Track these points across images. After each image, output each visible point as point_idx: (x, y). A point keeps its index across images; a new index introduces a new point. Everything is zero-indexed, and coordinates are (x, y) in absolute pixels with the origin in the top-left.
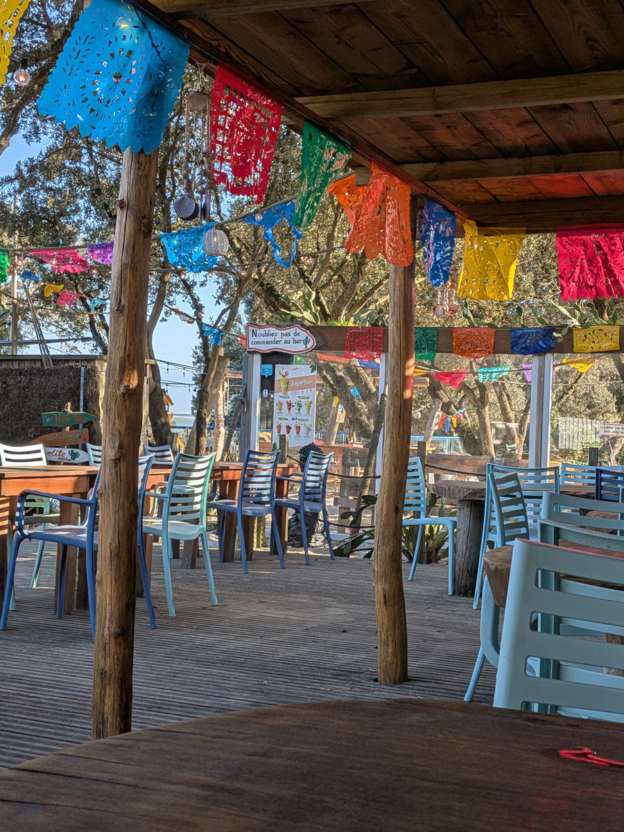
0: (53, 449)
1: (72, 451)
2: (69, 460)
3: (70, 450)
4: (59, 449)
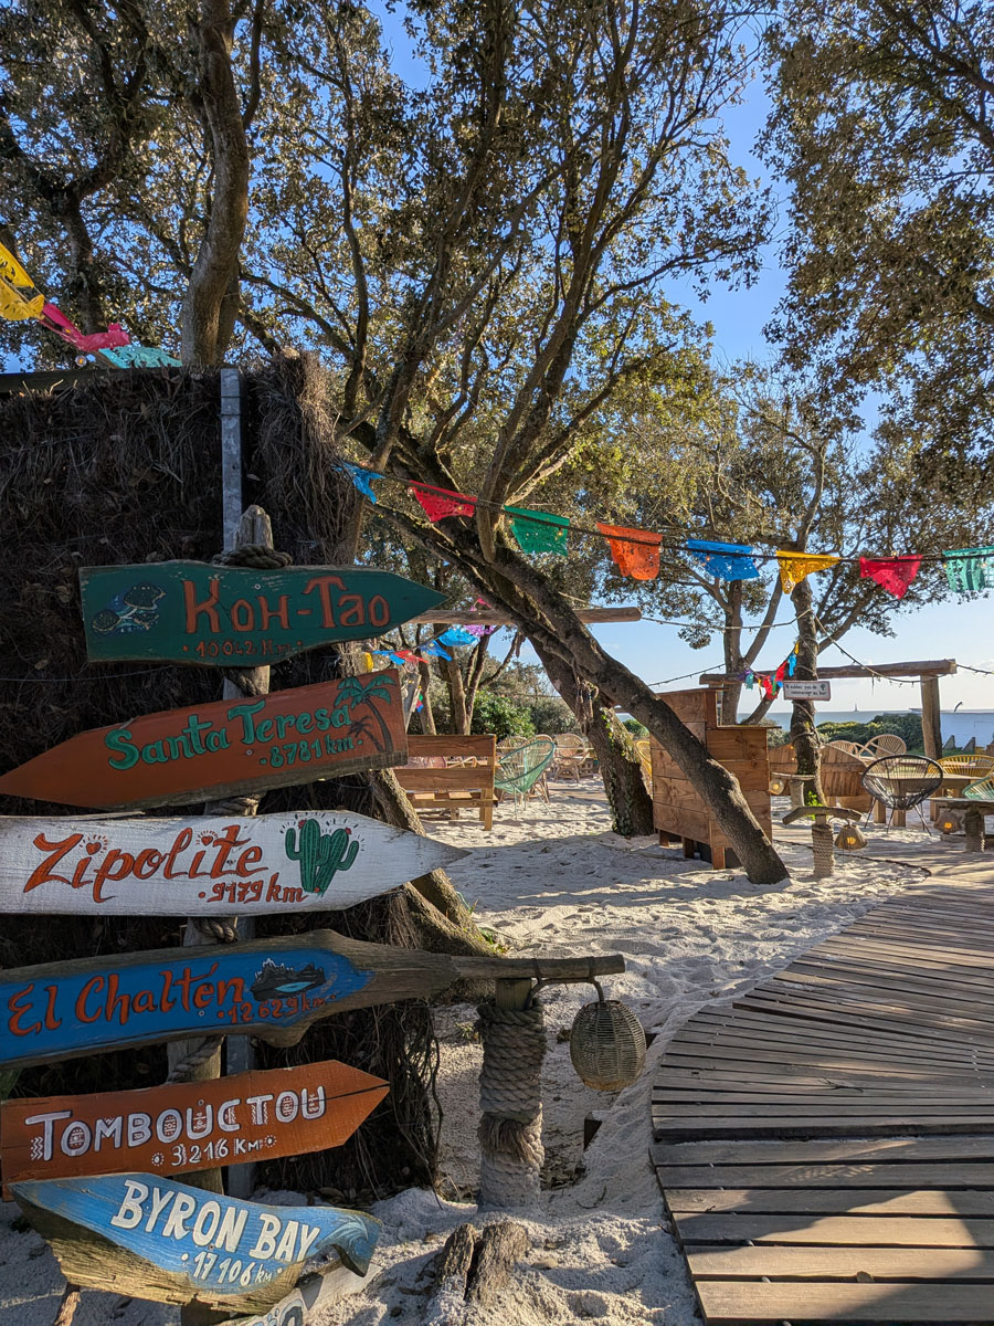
0: (176, 825)
1: (310, 828)
2: (293, 894)
3: (289, 820)
4: (216, 825)
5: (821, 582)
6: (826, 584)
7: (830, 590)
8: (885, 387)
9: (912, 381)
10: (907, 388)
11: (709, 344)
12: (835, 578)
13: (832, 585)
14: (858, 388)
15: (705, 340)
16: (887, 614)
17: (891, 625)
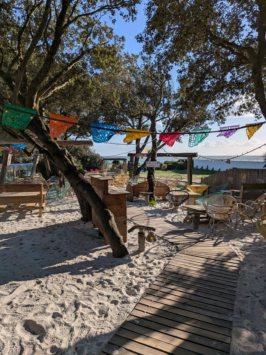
5: (164, 126)
6: (165, 127)
7: (166, 129)
8: (180, 64)
9: (188, 63)
10: (186, 65)
11: (123, 44)
12: (167, 125)
13: (167, 127)
14: (170, 64)
15: (122, 43)
16: (181, 136)
17: (182, 139)
